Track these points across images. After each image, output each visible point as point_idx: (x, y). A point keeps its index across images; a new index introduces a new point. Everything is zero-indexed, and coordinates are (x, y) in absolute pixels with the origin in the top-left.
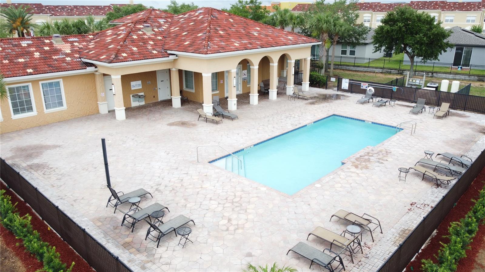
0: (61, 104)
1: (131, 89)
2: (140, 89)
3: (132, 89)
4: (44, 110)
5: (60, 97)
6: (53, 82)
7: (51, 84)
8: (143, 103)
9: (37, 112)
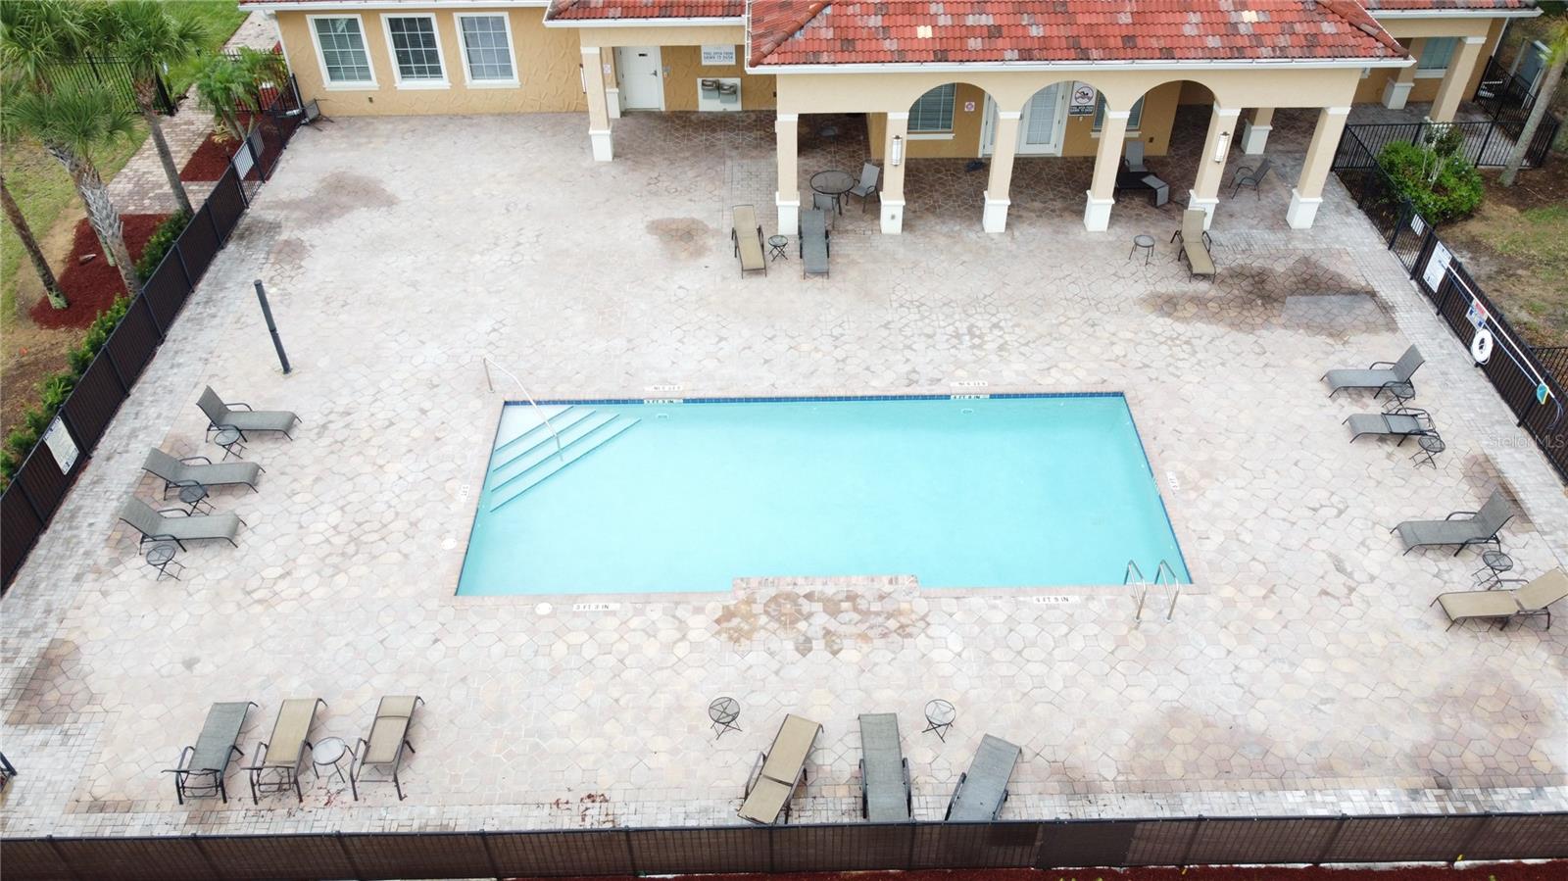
0: (506, 71)
1: (700, 62)
2: (729, 66)
3: (705, 62)
4: (465, 81)
5: (504, 55)
6: (487, 18)
7: (483, 21)
8: (735, 106)
9: (450, 82)
